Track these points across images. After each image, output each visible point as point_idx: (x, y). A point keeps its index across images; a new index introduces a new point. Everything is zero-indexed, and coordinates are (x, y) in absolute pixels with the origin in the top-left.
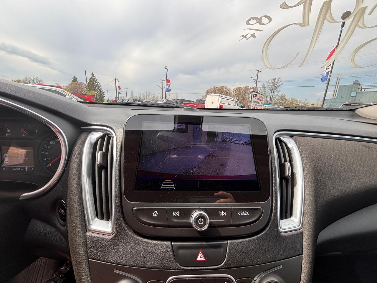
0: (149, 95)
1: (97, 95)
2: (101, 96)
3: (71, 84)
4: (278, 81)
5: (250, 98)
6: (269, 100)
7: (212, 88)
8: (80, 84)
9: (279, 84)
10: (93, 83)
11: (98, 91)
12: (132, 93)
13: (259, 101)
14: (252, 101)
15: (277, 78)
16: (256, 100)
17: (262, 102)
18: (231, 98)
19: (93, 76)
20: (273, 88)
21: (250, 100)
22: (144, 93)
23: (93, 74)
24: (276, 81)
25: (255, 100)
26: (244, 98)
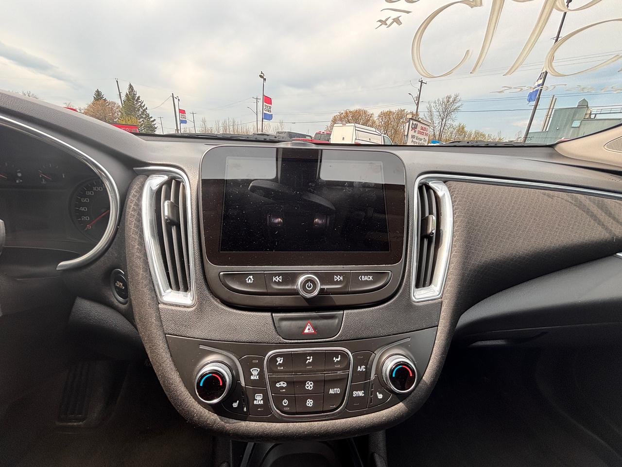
0: (233, 125)
1: (142, 125)
2: (149, 127)
3: (93, 104)
4: (455, 100)
5: (407, 131)
6: (437, 133)
7: (343, 112)
8: (108, 105)
9: (456, 106)
10: (132, 101)
11: (143, 118)
12: (204, 121)
13: (420, 136)
14: (410, 136)
15: (453, 96)
16: (416, 134)
17: (425, 137)
18: (374, 129)
19: (133, 90)
20: (446, 113)
21: (406, 134)
22: (225, 121)
23: (131, 87)
24: (451, 100)
25: (414, 134)
26: (396, 131)
